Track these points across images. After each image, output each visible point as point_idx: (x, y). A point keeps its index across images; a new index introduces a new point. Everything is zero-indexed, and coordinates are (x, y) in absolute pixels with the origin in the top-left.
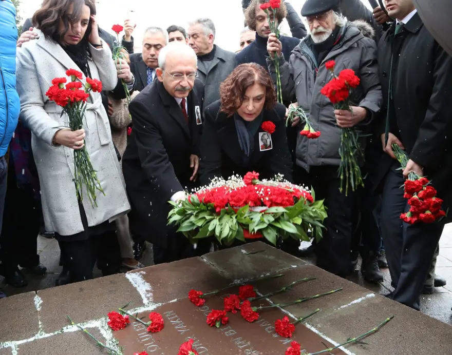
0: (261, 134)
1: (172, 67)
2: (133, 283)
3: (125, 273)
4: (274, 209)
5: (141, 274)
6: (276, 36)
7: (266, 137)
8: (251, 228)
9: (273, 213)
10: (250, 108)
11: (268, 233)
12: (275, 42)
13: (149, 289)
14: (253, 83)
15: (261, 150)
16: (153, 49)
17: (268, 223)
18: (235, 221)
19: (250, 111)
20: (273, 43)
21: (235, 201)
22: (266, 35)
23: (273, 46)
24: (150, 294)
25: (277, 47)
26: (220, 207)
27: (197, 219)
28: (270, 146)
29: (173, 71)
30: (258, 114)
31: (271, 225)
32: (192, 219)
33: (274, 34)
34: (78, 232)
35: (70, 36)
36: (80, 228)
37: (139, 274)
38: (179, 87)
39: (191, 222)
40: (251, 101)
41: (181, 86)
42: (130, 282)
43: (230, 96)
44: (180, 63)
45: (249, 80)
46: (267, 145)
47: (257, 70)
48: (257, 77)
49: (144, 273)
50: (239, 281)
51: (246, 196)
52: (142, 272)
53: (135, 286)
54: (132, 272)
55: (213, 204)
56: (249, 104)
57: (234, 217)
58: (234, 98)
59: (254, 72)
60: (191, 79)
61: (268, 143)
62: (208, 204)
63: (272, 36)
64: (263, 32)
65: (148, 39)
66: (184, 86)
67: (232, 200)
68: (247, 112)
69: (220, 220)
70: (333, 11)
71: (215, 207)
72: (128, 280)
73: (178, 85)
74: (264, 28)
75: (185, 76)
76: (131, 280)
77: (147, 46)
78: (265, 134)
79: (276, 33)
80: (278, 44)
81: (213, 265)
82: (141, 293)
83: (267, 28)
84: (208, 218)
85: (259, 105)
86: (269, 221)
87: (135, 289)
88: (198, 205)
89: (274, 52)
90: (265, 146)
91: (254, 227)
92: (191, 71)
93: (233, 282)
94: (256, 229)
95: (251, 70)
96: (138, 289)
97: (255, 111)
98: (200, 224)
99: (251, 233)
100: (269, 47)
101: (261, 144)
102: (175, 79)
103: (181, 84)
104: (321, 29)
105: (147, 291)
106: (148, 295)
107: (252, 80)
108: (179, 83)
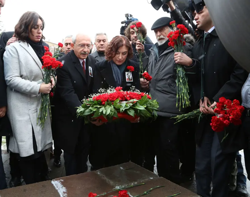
0: (126, 73)
1: (79, 42)
2: (56, 187)
3: (52, 180)
4: (132, 100)
5: (61, 181)
6: (140, 42)
7: (129, 74)
8: (121, 109)
9: (132, 102)
10: (120, 58)
11: (130, 112)
12: (140, 44)
13: (65, 191)
14: (123, 45)
15: (127, 81)
16: (69, 45)
17: (130, 106)
18: (113, 107)
19: (120, 59)
20: (138, 45)
21: (112, 98)
22: (135, 42)
23: (138, 47)
24: (66, 194)
25: (141, 47)
26: (104, 101)
27: (93, 108)
28: (131, 79)
29: (80, 43)
30: (124, 61)
31: (131, 108)
32: (90, 108)
33: (139, 40)
34: (31, 155)
35: (37, 36)
36: (32, 152)
37: (59, 181)
38: (83, 52)
39: (90, 110)
40: (121, 54)
41: (84, 51)
42: (54, 186)
43: (110, 51)
44: (84, 40)
45: (121, 44)
46: (130, 79)
47: (124, 39)
48: (124, 42)
49: (63, 181)
50: (119, 187)
51: (117, 95)
52: (61, 180)
53: (57, 189)
54: (55, 180)
55: (100, 100)
56: (120, 56)
57: (112, 106)
58: (112, 52)
59: (123, 39)
60: (89, 48)
61: (131, 78)
62: (98, 101)
63: (138, 41)
64: (134, 40)
65: (66, 40)
66: (85, 51)
67: (110, 98)
68: (118, 60)
69: (105, 107)
70: (169, 27)
71: (102, 102)
72: (53, 185)
73: (82, 51)
74: (134, 38)
75: (86, 46)
76: (54, 185)
77: (66, 44)
78: (128, 73)
79: (140, 40)
80: (141, 46)
81: (103, 177)
82: (60, 194)
83: (136, 37)
84: (99, 106)
85: (124, 56)
86: (130, 105)
87: (57, 191)
88: (93, 102)
89: (140, 50)
90: (129, 79)
91: (122, 109)
92: (89, 44)
93: (115, 188)
94: (124, 110)
95: (122, 39)
96: (59, 191)
97: (122, 59)
98: (95, 110)
99: (121, 112)
100: (137, 48)
101: (127, 77)
102: (81, 48)
103: (84, 50)
104: (162, 37)
105: (64, 192)
106: (64, 195)
107: (122, 44)
108: (83, 50)
